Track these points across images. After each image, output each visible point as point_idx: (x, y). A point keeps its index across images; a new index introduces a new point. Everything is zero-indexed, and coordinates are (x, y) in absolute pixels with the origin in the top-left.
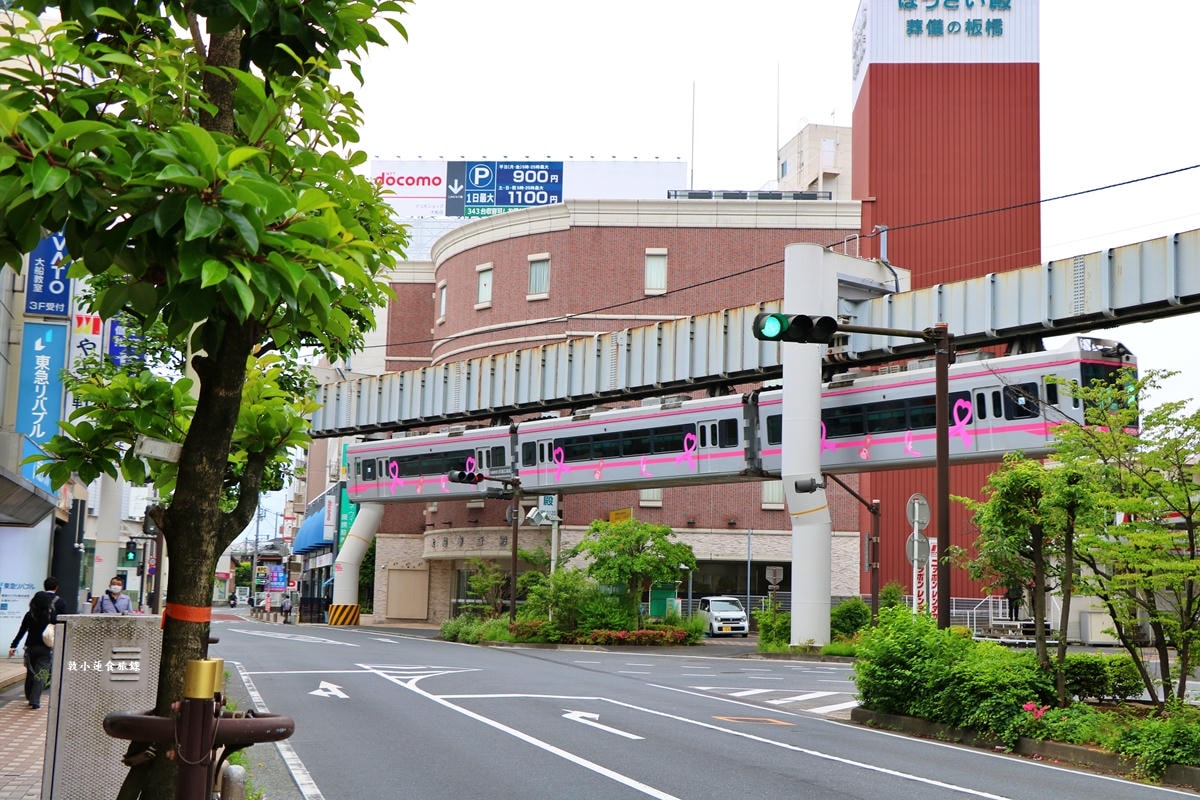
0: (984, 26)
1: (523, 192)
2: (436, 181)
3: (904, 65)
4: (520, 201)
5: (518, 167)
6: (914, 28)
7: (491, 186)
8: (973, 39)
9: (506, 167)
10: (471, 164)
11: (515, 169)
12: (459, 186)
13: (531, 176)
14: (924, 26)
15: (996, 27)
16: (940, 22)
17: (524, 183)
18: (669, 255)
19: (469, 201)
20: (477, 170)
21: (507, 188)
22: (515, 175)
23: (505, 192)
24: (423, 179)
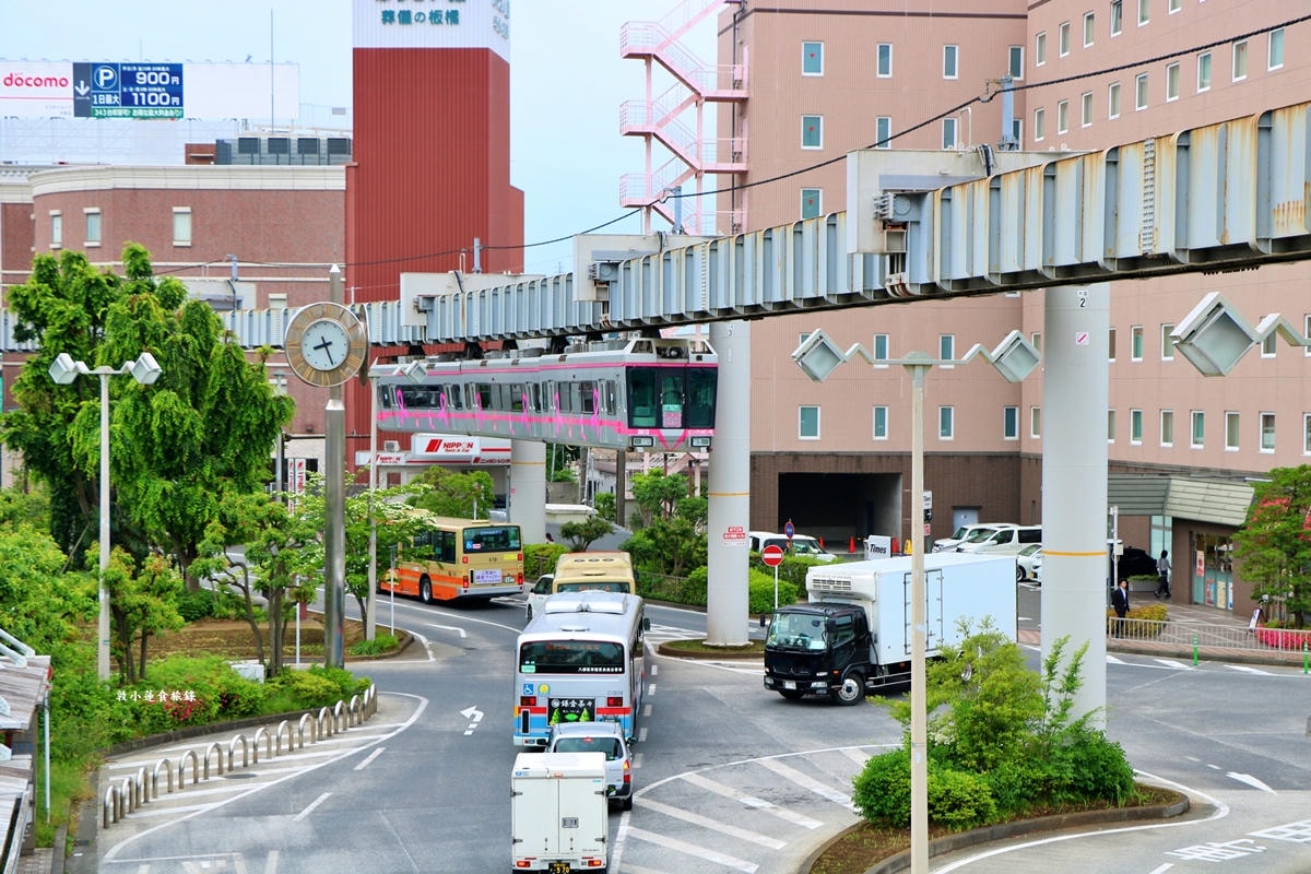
0: (444, 15)
1: (147, 93)
2: (63, 83)
3: (381, 49)
4: (144, 103)
5: (140, 69)
6: (388, 17)
7: (116, 88)
8: (436, 26)
9: (129, 69)
10: (96, 66)
11: (138, 71)
12: (85, 86)
13: (153, 78)
14: (396, 18)
15: (453, 17)
16: (409, 13)
17: (147, 85)
18: (193, 212)
19: (95, 102)
20: (102, 72)
21: (131, 89)
22: (138, 77)
23: (130, 94)
24: (50, 80)
